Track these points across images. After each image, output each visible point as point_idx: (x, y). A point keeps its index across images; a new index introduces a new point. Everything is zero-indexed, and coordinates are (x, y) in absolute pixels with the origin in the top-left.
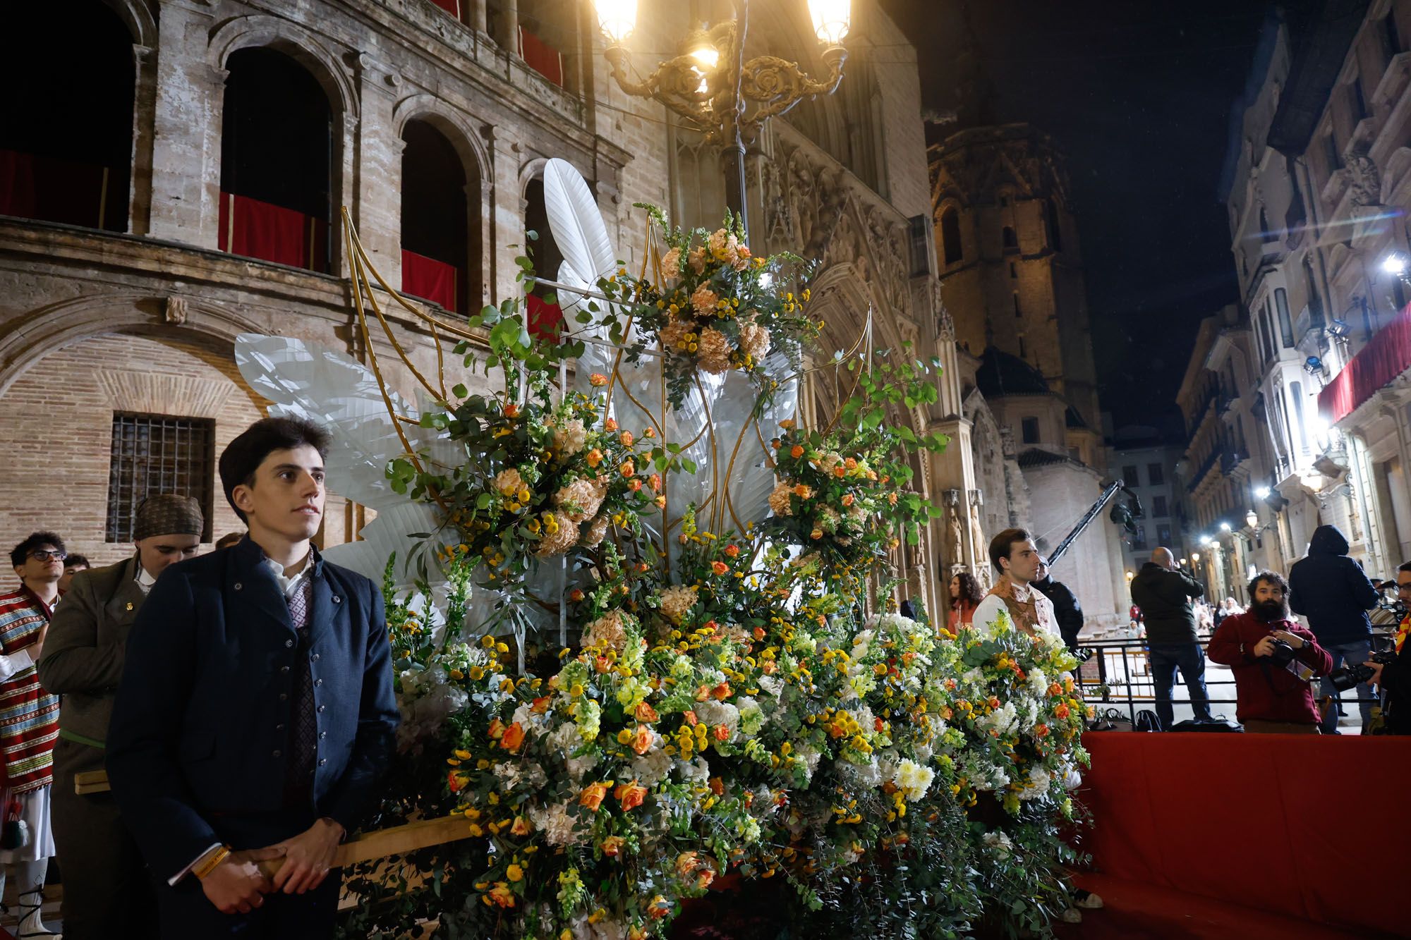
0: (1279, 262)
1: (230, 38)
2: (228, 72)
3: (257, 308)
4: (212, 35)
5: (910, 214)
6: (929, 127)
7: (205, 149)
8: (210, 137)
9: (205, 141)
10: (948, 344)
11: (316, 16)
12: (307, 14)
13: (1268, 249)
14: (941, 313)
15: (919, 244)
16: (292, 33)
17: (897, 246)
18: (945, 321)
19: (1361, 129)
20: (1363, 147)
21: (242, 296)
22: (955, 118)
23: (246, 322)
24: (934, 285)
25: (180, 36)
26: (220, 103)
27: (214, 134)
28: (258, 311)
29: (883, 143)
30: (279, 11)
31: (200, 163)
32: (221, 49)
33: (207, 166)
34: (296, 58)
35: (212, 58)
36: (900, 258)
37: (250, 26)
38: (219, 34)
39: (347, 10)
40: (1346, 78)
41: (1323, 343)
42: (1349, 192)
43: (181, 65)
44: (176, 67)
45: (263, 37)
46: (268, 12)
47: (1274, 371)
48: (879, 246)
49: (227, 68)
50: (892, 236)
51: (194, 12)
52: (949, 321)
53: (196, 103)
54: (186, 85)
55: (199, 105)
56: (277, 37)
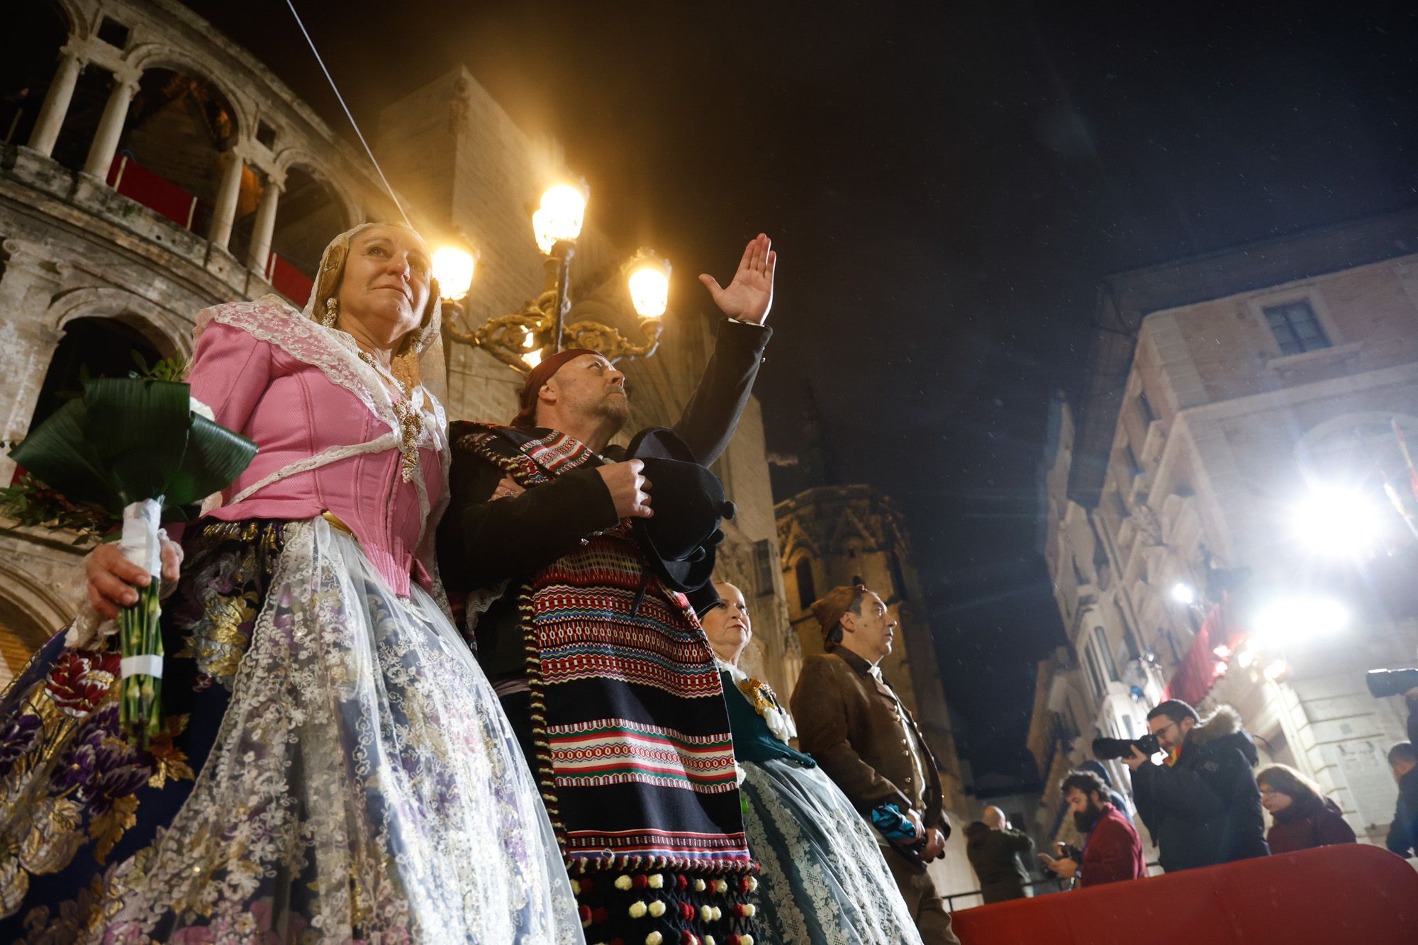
0: (1094, 602)
1: (75, 304)
2: (64, 333)
3: (38, 559)
4: (55, 299)
5: (755, 539)
6: (773, 468)
7: (19, 398)
8: (27, 389)
9: (21, 391)
10: (795, 662)
11: (170, 296)
12: (162, 293)
13: (1083, 591)
14: (787, 632)
15: (764, 566)
16: (143, 308)
17: (744, 567)
18: (791, 640)
19: (1138, 482)
20: (1142, 497)
21: (22, 546)
22: (796, 461)
23: (21, 572)
24: (780, 605)
25: (21, 297)
26: (47, 359)
27: (33, 386)
28: (38, 563)
29: (729, 475)
30: (133, 287)
31: (9, 409)
32: (63, 312)
33: (17, 415)
34: (143, 331)
35: (50, 319)
36: (746, 578)
37: (99, 297)
38: (63, 299)
39: (205, 296)
40: (1120, 442)
41: (1142, 674)
42: (1139, 537)
43: (14, 321)
44: (7, 321)
45: (111, 308)
46: (121, 287)
47: (1106, 705)
48: (725, 564)
49: (64, 329)
50: (738, 557)
51: (41, 278)
52: (795, 641)
53: (21, 356)
54: (14, 339)
55: (23, 358)
56: (126, 309)
